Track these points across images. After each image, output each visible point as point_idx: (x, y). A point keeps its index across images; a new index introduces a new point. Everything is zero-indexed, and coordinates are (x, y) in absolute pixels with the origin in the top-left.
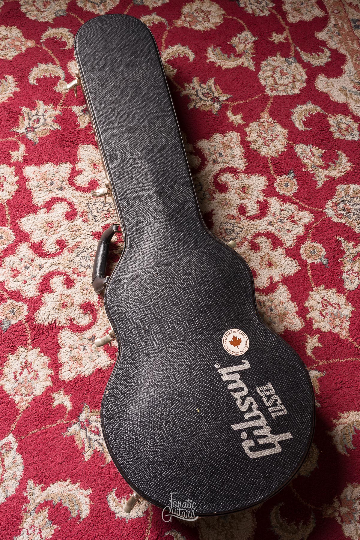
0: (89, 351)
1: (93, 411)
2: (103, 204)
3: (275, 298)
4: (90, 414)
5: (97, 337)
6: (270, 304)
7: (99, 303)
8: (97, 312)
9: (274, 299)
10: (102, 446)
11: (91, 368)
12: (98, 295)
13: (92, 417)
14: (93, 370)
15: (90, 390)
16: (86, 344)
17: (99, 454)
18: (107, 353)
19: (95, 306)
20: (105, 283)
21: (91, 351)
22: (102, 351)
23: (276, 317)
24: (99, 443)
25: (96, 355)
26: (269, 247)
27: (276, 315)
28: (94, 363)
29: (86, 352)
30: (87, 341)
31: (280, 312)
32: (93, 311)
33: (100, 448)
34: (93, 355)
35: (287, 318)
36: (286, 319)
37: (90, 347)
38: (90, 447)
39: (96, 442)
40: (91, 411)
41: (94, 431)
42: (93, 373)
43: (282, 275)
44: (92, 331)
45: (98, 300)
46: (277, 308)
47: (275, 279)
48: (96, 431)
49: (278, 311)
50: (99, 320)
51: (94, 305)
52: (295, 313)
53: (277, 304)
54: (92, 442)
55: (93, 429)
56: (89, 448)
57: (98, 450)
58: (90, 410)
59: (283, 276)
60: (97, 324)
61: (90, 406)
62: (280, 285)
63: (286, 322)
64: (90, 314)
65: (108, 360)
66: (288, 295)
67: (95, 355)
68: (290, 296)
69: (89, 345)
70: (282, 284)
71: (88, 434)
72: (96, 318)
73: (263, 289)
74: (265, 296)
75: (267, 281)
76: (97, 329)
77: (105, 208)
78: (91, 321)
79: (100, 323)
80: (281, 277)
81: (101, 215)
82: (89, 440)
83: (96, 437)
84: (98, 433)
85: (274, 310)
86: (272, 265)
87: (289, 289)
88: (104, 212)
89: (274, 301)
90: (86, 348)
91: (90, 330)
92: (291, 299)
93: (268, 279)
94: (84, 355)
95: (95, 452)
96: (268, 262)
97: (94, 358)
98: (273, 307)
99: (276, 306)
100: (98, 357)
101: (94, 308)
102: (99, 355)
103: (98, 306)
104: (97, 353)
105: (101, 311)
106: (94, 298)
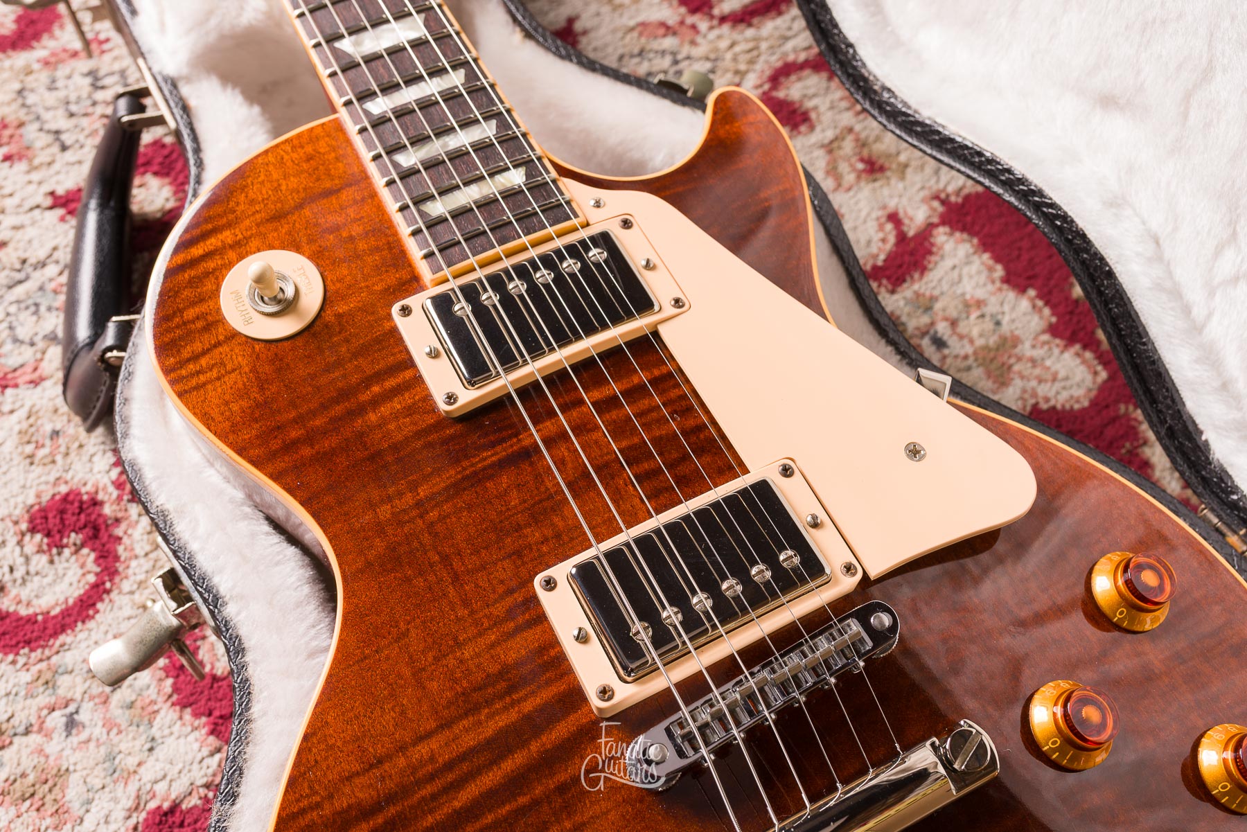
0: (98, 731)
2: (88, 80)
3: (936, 293)
6: (925, 320)
7: (119, 485)
8: (119, 531)
9: (933, 299)
11: (119, 814)
14: (134, 819)
16: (78, 696)
18: (196, 715)
19: (101, 503)
20: (110, 349)
21: (109, 725)
22: (167, 715)
23: (969, 369)
25: (138, 743)
26: (844, 104)
27: (966, 357)
28: (132, 788)
29: (84, 736)
30: (79, 680)
31: (980, 342)
32: (96, 529)
34: (123, 747)
35: (1019, 359)
36: (1016, 368)
37: (101, 709)
43: (936, 197)
44: (103, 628)
45: (115, 472)
46: (962, 328)
47: (911, 219)
49: (971, 341)
50: (134, 563)
51: (95, 503)
52: (1044, 332)
53: (954, 314)
59: (944, 202)
60: (126, 586)
62: (942, 236)
63: (1022, 377)
64: (83, 545)
65: (205, 752)
66: (991, 269)
67: (130, 745)
68: (999, 271)
69: (92, 698)
70: (946, 229)
72: (117, 558)
73: (875, 268)
74: (893, 292)
75: (881, 235)
76: (128, 611)
77: (100, 96)
78: (92, 578)
79: (142, 577)
80: (936, 204)
81: (85, 122)
85: (953, 342)
86: (882, 169)
87: (987, 244)
88: (100, 110)
89: (938, 306)
90: (82, 717)
91: (91, 624)
92: (1007, 280)
93: (881, 227)
94: (78, 755)
96: (862, 160)
97: (131, 763)
98: (942, 328)
99: (954, 323)
100: (151, 750)
101: (100, 515)
102: (153, 739)
103: (120, 498)
104: (142, 728)
105: (137, 522)
106: (96, 470)
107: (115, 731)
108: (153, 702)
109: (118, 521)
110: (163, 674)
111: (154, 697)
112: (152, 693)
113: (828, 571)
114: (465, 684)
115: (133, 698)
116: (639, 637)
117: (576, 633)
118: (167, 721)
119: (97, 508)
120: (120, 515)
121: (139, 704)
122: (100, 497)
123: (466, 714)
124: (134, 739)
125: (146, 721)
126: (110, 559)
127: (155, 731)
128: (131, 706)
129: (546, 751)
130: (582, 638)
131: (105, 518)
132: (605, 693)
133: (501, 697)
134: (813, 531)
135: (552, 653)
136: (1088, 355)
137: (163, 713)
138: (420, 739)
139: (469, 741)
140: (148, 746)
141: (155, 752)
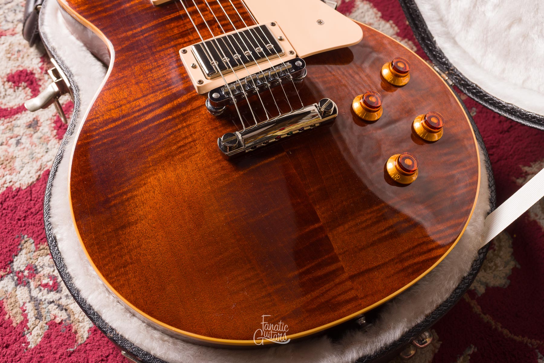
0: (28, 145)
1: (42, 247)
4: (36, 253)
5: (41, 120)
7: (42, 68)
8: (40, 83)
10: (66, 310)
11: (33, 171)
12: (41, 58)
13: (40, 259)
14: (39, 173)
15: (33, 210)
16: (21, 134)
17: (62, 328)
19: (34, 74)
20: (39, 5)
21: (32, 144)
24: (59, 306)
25: (42, 150)
28: (39, 163)
29: (22, 147)
30: (22, 129)
32: (32, 82)
33: (61, 316)
34: (37, 151)
37: (29, 139)
38: (39, 317)
39: (52, 305)
40: (37, 249)
41: (46, 285)
42: (37, 180)
45: (40, 65)
48: (51, 283)
52: (394, 35)
54: (44, 306)
55: (44, 282)
56: (38, 321)
57: (58, 320)
58: (36, 245)
61: (36, 239)
62: (359, 2)
64: (27, 87)
66: (376, 14)
68: (379, 14)
69: (26, 135)
70: (361, 0)
71: (35, 293)
72: (39, 91)
82: (37, 303)
83: (52, 296)
84: (55, 288)
87: (376, 6)
90: (22, 141)
92: (382, 17)
94: (20, 153)
95: (52, 325)
97: (39, 156)
100: (47, 152)
101: (33, 77)
102: (48, 149)
103: (41, 73)
104: (44, 145)
105: (47, 81)
106: (33, 63)
107: (34, 145)
108: (48, 137)
109: (40, 80)
110: (53, 129)
111: (49, 136)
112: (49, 134)
113: (283, 51)
114: (153, 84)
115: (42, 135)
116: (213, 64)
117: (192, 65)
118: (54, 143)
119: (33, 75)
120: (41, 78)
121: (43, 138)
122: (34, 72)
123: (152, 93)
124: (41, 148)
125: (46, 143)
126: (37, 91)
127: (49, 146)
128: (41, 138)
129: (179, 103)
130: (194, 67)
131: (36, 79)
132: (200, 82)
133: (165, 88)
134: (280, 41)
135: (185, 75)
136: (410, 42)
137: (52, 141)
138: (135, 100)
139: (153, 100)
140: (46, 150)
141: (48, 153)
